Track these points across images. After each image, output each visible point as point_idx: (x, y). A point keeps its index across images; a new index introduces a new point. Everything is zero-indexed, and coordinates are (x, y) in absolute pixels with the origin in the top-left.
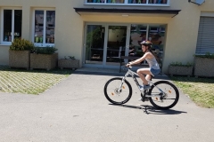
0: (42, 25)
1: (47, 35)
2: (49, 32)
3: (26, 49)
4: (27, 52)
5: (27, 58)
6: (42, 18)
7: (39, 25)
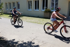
0: (54, 4)
1: (55, 7)
2: (56, 6)
3: (49, 12)
4: (49, 13)
5: (49, 15)
6: (54, 1)
7: (53, 4)
